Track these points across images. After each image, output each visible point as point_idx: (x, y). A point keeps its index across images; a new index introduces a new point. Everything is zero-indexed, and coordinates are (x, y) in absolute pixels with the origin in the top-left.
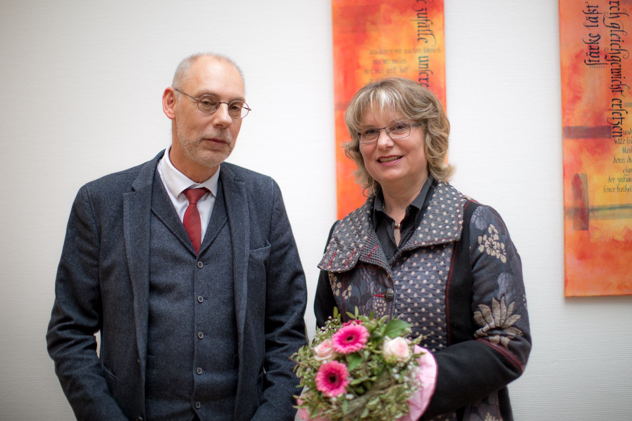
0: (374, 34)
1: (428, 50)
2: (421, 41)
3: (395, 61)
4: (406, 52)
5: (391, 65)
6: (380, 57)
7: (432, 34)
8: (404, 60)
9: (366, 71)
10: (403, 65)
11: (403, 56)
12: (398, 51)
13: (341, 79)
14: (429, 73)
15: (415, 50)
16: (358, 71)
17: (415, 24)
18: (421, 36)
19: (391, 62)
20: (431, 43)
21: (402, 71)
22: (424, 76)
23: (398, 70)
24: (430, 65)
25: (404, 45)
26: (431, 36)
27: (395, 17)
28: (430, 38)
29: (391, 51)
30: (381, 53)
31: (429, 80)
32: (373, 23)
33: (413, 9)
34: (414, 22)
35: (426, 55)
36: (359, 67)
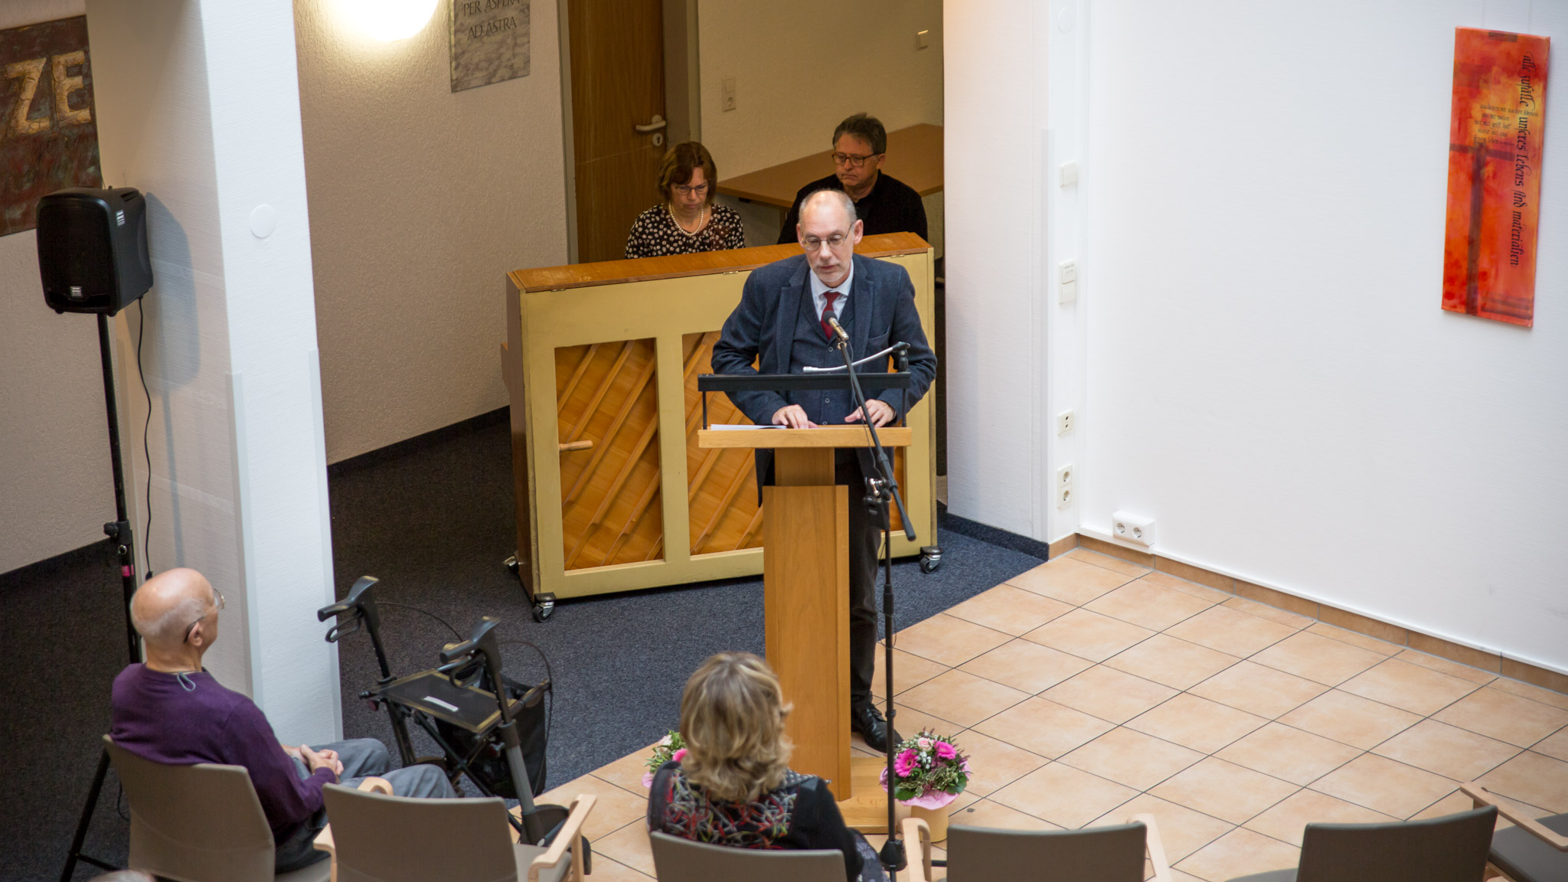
0: (1485, 91)
1: (1528, 113)
2: (1524, 104)
3: (1500, 117)
4: (1510, 111)
5: (1496, 120)
6: (1488, 112)
7: (1532, 99)
8: (1508, 118)
9: (1476, 122)
10: (1507, 122)
11: (1507, 114)
12: (1503, 109)
13: (1456, 125)
14: (1527, 132)
15: (1517, 111)
16: (1469, 120)
17: (1521, 87)
18: (1523, 100)
19: (1497, 117)
20: (1532, 107)
21: (1506, 127)
22: (1522, 134)
23: (1502, 125)
24: (1528, 126)
25: (1508, 105)
26: (1531, 101)
27: (1504, 79)
28: (1530, 102)
29: (1498, 108)
30: (1490, 108)
31: (1527, 139)
32: (1486, 82)
33: (1519, 74)
34: (1519, 86)
35: (1526, 116)
36: (1471, 117)
